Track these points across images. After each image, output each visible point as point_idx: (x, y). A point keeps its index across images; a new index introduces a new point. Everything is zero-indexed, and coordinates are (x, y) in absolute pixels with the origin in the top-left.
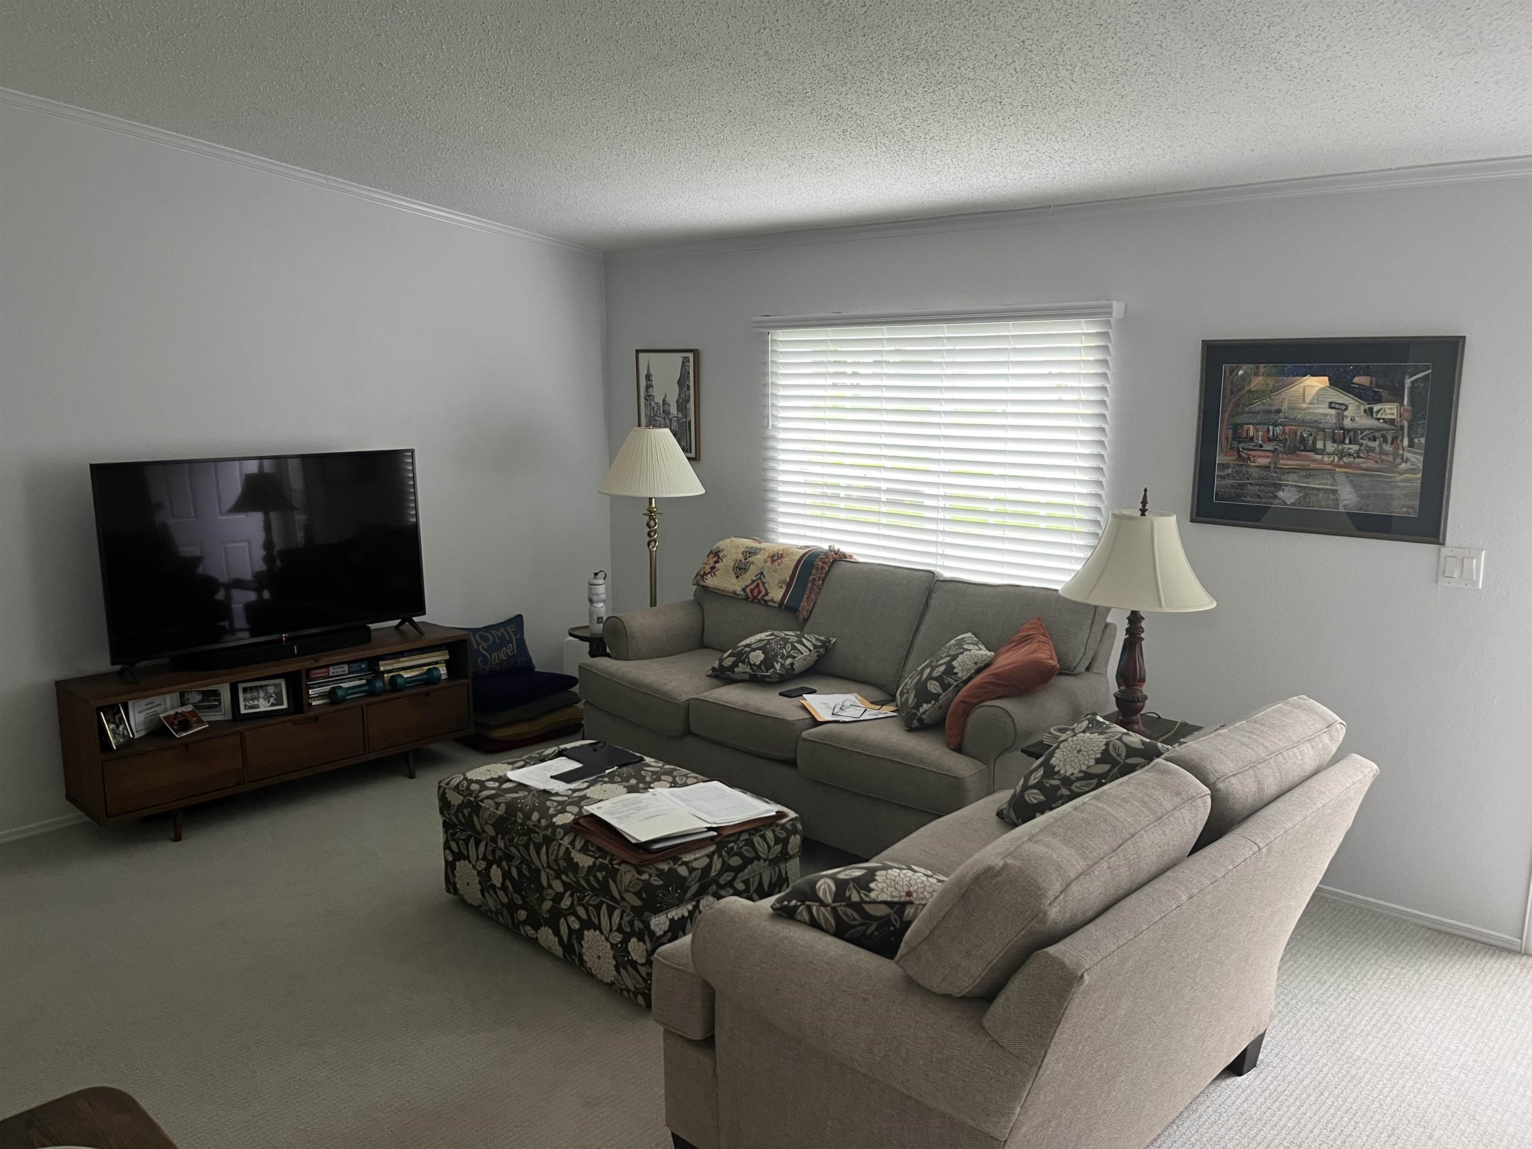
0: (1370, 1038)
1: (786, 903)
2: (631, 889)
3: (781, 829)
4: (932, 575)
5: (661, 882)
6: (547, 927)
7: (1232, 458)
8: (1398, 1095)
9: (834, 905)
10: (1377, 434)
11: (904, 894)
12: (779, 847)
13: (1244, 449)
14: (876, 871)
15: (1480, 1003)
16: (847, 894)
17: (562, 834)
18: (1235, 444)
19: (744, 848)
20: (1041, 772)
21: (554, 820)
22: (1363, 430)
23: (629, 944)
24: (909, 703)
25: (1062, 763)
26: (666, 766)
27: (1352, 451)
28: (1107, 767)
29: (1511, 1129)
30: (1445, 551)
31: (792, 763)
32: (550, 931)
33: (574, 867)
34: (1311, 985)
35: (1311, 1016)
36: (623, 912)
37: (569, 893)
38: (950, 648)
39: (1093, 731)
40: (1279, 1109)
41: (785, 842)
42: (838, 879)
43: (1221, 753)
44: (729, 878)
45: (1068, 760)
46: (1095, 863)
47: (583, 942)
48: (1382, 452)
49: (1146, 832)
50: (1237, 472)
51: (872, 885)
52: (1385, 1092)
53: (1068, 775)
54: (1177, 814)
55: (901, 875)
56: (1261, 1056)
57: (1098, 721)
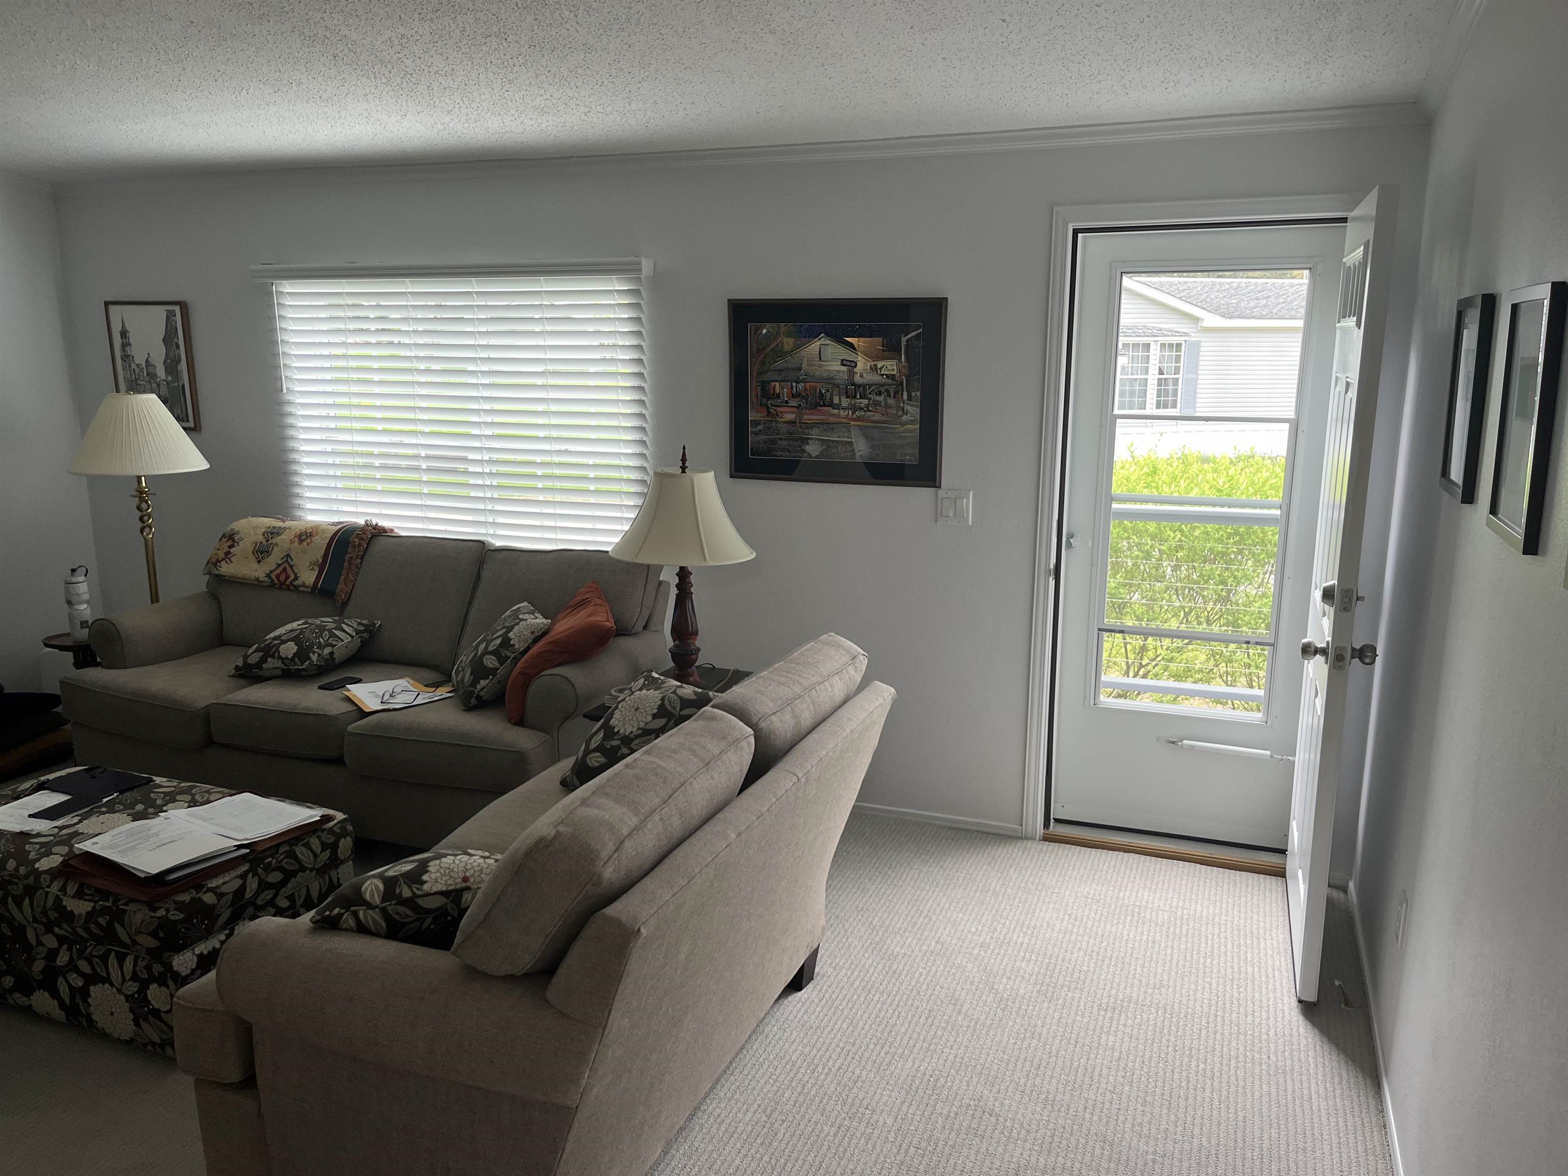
1: (327, 913)
2: (143, 930)
3: (328, 834)
4: (482, 544)
5: (182, 916)
6: (41, 991)
7: (762, 414)
9: (383, 905)
10: (883, 389)
11: (460, 880)
12: (328, 853)
13: (772, 406)
14: (428, 862)
16: (398, 891)
17: (48, 881)
18: (764, 401)
19: (285, 861)
20: (601, 735)
21: (37, 865)
22: (870, 385)
23: (148, 992)
24: (466, 680)
25: (621, 723)
26: (183, 785)
27: (863, 405)
28: (663, 719)
30: (941, 493)
31: (339, 761)
32: (45, 994)
33: (68, 916)
36: (136, 958)
37: (65, 946)
38: (505, 620)
39: (650, 687)
40: (834, 1014)
41: (334, 847)
42: (386, 877)
43: (762, 694)
44: (269, 897)
45: (627, 719)
46: (647, 817)
47: (89, 1000)
48: (887, 406)
49: (695, 779)
50: (769, 428)
51: (425, 877)
53: (627, 733)
54: (725, 757)
55: (457, 862)
56: (817, 969)
57: (653, 677)
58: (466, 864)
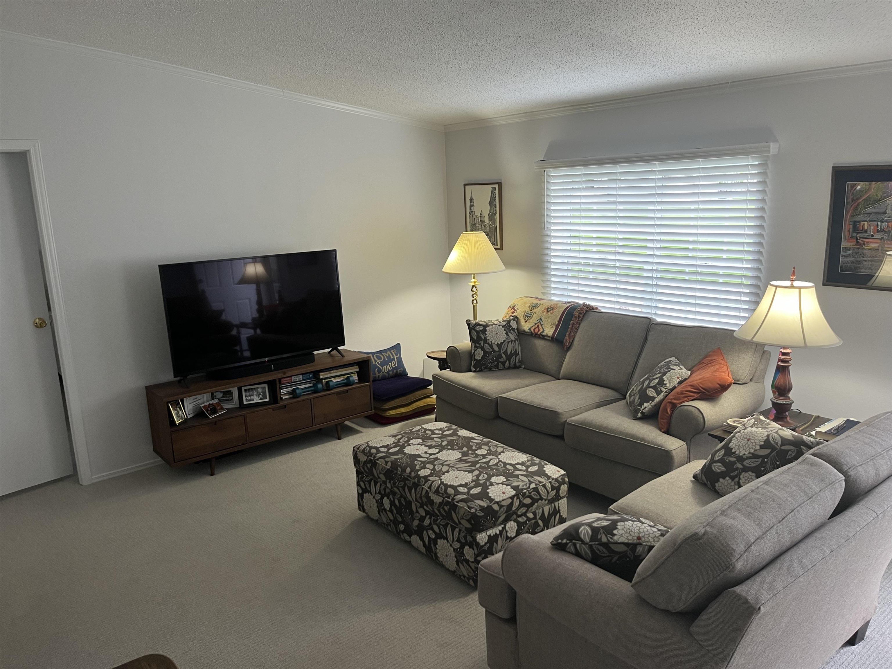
1: (560, 541)
2: (464, 518)
3: (555, 481)
4: (649, 320)
5: (483, 514)
6: (416, 536)
7: (852, 244)
9: (591, 543)
11: (636, 538)
12: (554, 492)
13: (860, 238)
14: (618, 522)
16: (599, 537)
17: (424, 482)
18: (855, 234)
19: (533, 493)
20: (723, 452)
21: (419, 473)
23: (464, 549)
24: (636, 402)
25: (737, 447)
26: (485, 440)
28: (769, 451)
31: (561, 437)
32: (418, 538)
33: (431, 502)
36: (460, 530)
37: (428, 517)
38: (661, 368)
39: (758, 426)
41: (558, 489)
42: (592, 526)
43: (851, 450)
44: (524, 511)
45: (741, 445)
46: (767, 531)
47: (437, 546)
49: (801, 507)
50: (856, 253)
51: (615, 532)
53: (741, 455)
54: (822, 494)
55: (634, 525)
56: (867, 634)
57: (761, 420)
58: (640, 529)
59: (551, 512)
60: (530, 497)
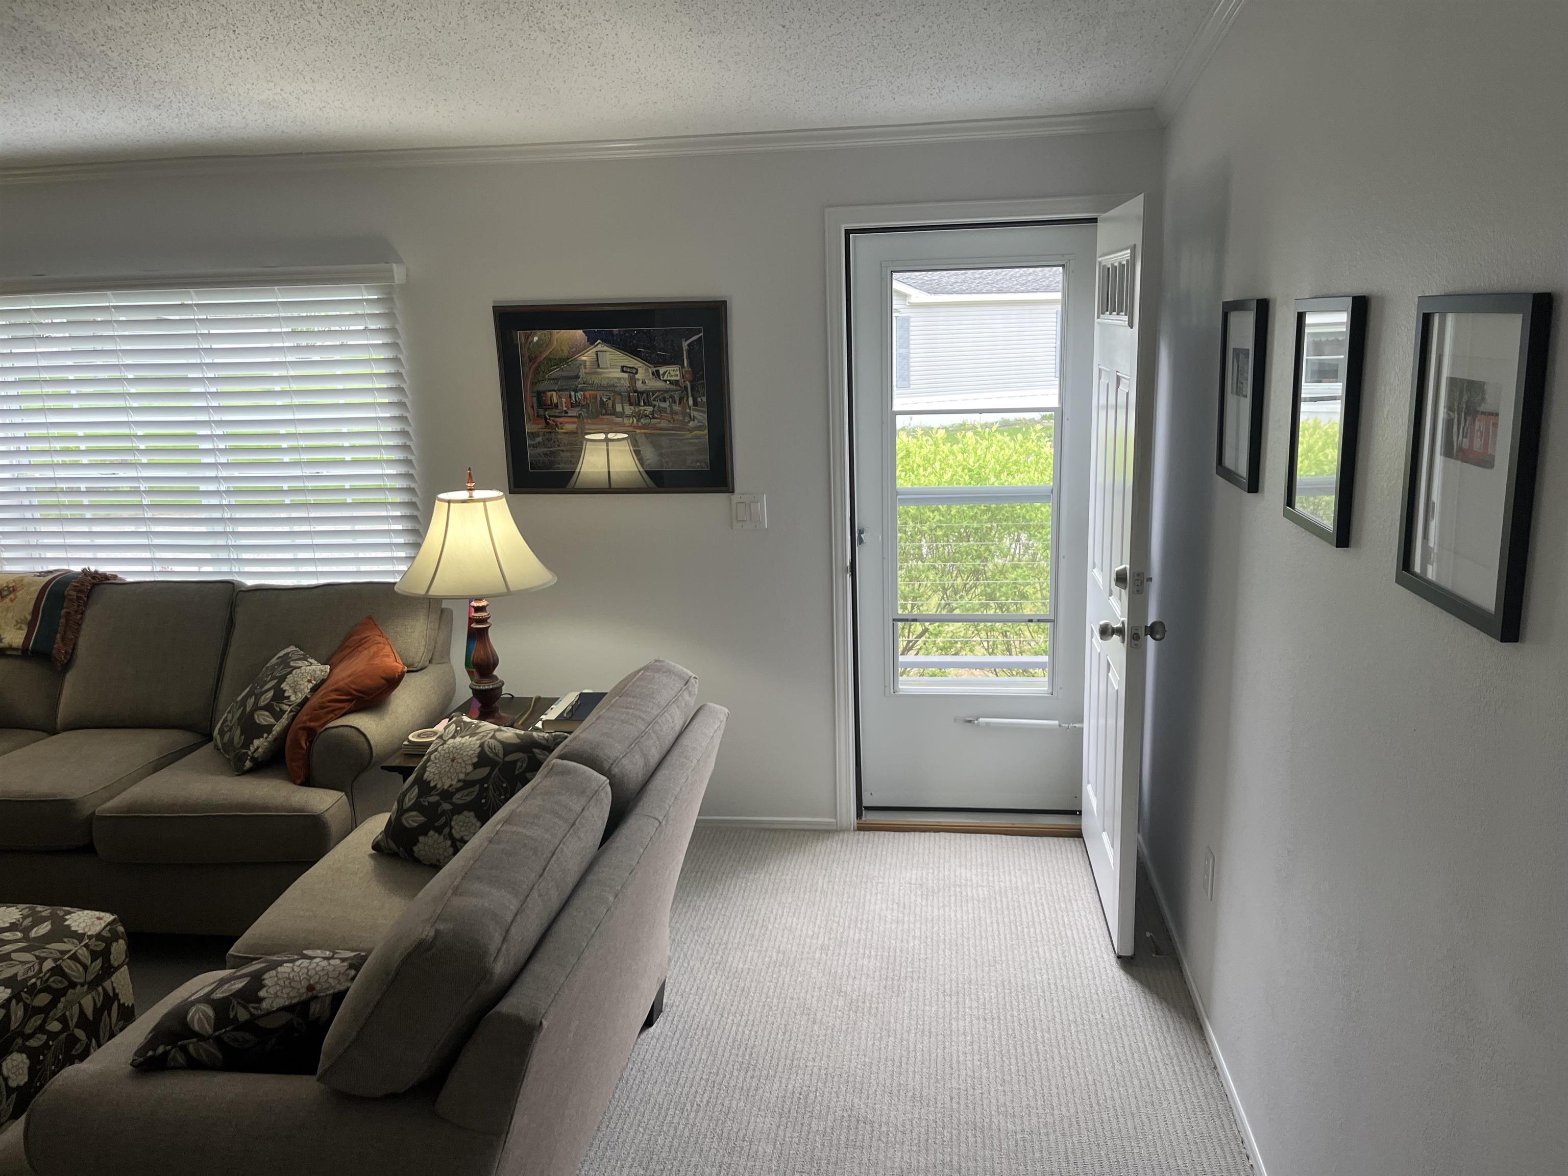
0: (747, 948)
1: (150, 1053)
3: (96, 940)
4: (232, 585)
7: (540, 426)
8: (781, 993)
9: (217, 1033)
10: (667, 396)
11: (304, 990)
12: (99, 963)
13: (550, 416)
14: (263, 974)
15: (820, 884)
16: (232, 1015)
18: (541, 411)
19: (51, 979)
20: (416, 791)
22: (654, 392)
24: (236, 742)
25: (437, 777)
27: (648, 412)
28: (487, 770)
29: (869, 990)
30: (735, 498)
34: (688, 915)
35: (695, 945)
38: (273, 668)
39: (463, 734)
41: (106, 954)
42: (214, 1000)
43: (608, 737)
45: (443, 771)
46: (527, 897)
48: (673, 413)
50: (549, 440)
51: (262, 994)
52: (771, 993)
53: (446, 787)
54: (586, 813)
55: (296, 969)
56: (665, 1001)
57: (465, 722)
58: (308, 971)
59: (99, 1005)
60: (47, 989)
